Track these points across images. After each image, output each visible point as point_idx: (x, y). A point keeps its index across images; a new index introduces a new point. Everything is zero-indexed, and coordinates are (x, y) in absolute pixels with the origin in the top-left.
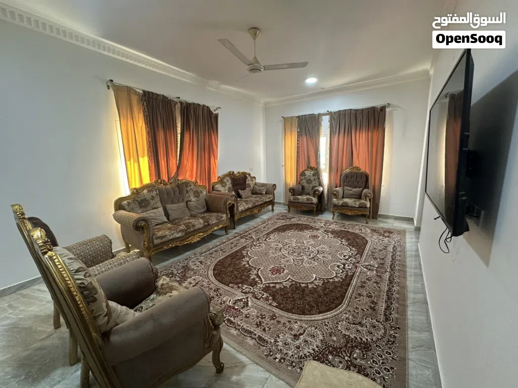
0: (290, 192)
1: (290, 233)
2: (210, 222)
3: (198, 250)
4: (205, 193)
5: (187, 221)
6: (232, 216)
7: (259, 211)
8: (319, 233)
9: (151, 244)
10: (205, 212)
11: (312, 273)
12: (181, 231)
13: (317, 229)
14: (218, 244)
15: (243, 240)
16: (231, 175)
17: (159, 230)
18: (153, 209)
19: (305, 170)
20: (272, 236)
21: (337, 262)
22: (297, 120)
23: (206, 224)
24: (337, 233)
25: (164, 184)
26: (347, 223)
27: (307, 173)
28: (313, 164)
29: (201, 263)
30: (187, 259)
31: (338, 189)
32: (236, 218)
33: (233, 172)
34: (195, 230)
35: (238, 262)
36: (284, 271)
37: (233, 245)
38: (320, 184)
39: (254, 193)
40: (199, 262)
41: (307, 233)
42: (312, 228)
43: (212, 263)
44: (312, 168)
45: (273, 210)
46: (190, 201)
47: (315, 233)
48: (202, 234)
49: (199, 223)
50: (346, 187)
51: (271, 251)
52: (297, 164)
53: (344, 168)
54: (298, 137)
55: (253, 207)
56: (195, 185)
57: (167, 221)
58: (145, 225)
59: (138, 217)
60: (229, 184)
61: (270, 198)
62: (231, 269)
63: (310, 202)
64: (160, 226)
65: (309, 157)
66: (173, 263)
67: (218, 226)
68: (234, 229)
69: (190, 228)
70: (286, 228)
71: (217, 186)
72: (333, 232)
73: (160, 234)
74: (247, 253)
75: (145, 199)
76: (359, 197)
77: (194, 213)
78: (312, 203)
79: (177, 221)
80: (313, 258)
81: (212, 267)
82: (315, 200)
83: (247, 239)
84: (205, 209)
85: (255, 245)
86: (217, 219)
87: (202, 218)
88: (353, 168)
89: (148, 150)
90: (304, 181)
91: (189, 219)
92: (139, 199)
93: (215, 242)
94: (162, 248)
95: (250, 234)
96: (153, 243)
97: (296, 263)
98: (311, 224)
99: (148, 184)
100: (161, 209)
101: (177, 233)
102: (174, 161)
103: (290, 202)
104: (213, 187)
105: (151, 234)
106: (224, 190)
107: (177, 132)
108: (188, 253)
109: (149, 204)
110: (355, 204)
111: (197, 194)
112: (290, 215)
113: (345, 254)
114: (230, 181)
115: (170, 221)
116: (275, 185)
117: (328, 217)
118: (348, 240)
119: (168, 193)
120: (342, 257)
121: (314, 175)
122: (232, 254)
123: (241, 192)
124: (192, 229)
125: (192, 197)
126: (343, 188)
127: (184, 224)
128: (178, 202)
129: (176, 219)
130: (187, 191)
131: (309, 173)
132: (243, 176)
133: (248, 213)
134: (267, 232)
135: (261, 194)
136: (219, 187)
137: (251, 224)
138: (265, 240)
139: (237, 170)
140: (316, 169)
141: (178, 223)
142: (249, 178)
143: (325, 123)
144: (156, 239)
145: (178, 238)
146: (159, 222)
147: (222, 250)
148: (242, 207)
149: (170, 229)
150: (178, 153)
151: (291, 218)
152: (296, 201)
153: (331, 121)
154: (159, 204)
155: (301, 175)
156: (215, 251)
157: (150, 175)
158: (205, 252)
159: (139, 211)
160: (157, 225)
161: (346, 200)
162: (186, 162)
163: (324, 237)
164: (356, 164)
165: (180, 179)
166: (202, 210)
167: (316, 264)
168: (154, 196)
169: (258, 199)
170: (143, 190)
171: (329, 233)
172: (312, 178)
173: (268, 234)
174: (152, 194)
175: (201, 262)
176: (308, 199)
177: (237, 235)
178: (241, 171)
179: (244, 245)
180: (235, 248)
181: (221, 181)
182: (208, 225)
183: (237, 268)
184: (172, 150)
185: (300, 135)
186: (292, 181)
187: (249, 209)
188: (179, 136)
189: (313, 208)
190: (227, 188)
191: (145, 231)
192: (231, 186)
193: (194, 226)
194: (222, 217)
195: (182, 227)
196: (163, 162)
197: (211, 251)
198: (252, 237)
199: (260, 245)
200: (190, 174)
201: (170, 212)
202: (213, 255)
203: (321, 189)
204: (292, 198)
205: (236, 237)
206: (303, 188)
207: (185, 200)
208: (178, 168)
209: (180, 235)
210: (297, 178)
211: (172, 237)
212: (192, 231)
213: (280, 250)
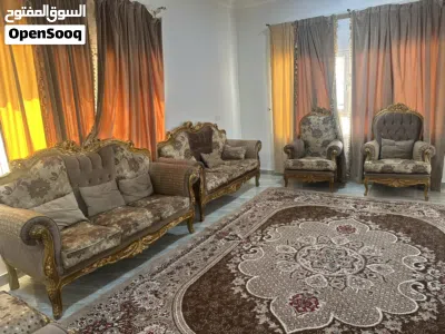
0: (286, 152)
1: (301, 225)
2: (164, 214)
3: (145, 267)
4: (147, 161)
5: (123, 216)
6: (198, 199)
7: (238, 186)
8: (352, 221)
9: (59, 268)
10: (151, 195)
11: (372, 305)
12: (115, 236)
13: (346, 215)
14: (180, 252)
15: (222, 242)
16: (187, 127)
17: (73, 237)
18: (57, 197)
19: (309, 115)
20: (270, 231)
21: (409, 277)
22: (292, 28)
23: (157, 218)
24: (383, 221)
25: (73, 150)
26: (393, 201)
27: (314, 119)
28: (322, 104)
29: (156, 295)
30: (127, 288)
31: (369, 143)
32: (204, 202)
33: (191, 124)
34: (138, 233)
35: (225, 288)
36: (317, 303)
37: (207, 253)
38: (338, 137)
39: (226, 156)
40: (152, 292)
41: (331, 224)
42: (334, 213)
43: (177, 293)
44: (320, 111)
45: (257, 184)
46: (124, 178)
47: (344, 222)
48: (150, 237)
49: (144, 217)
50: (384, 140)
51: (278, 263)
52: (295, 105)
53: (379, 106)
54: (296, 59)
55: (230, 182)
56: (129, 149)
57: (84, 217)
58: (44, 232)
59: (29, 217)
60: (185, 144)
61: (253, 164)
62: (215, 304)
63: (324, 168)
64: (72, 230)
65: (315, 92)
66: (102, 297)
67: (176, 219)
68: (201, 221)
69: (129, 229)
70: (291, 215)
71: (166, 148)
72: (376, 219)
73: (74, 246)
74: (237, 269)
75: (40, 181)
76: (409, 155)
77: (131, 199)
78: (328, 171)
79: (103, 217)
80: (361, 272)
81: (178, 303)
82: (332, 164)
83: (228, 240)
84: (151, 190)
85: (247, 252)
86: (175, 208)
87: (150, 207)
88: (395, 107)
89: (39, 86)
90: (309, 133)
91: (125, 212)
92: (29, 181)
93: (173, 248)
94: (80, 272)
95: (230, 230)
96: (63, 265)
97: (334, 285)
98: (332, 206)
99: (43, 151)
100: (71, 198)
101: (108, 242)
102: (89, 105)
103: (288, 169)
104: (160, 151)
105: (58, 249)
106: (178, 154)
107: (90, 52)
108: (127, 276)
109: (49, 188)
110: (406, 168)
111: (134, 164)
112: (289, 192)
113: (417, 261)
114: (187, 140)
115: (89, 218)
116: (259, 142)
117: (354, 192)
118: (408, 232)
119: (83, 167)
120: (414, 268)
121: (325, 122)
122: (209, 271)
123: (204, 156)
124: (133, 231)
125: (125, 171)
126: (379, 142)
127: (119, 223)
128: (102, 180)
129: (102, 213)
130: (116, 160)
131: (315, 120)
132: (205, 130)
133: (221, 192)
134: (259, 225)
135: (238, 159)
136: (169, 150)
137: (228, 210)
138: (261, 240)
139: (197, 119)
140: (330, 112)
141: (105, 220)
142: (216, 133)
143: (344, 31)
144: (69, 257)
145: (110, 250)
146: (71, 221)
147: (189, 264)
148: (212, 183)
149: (92, 234)
150: (96, 91)
151: (293, 197)
152: (299, 167)
153: (353, 28)
154: (67, 187)
155: (301, 123)
156: (178, 268)
157: (47, 132)
158: (160, 270)
159: (31, 204)
160: (66, 227)
161: (389, 162)
162: (110, 107)
163: (363, 230)
164: (398, 99)
165: (102, 138)
166: (147, 193)
167: (372, 284)
168: (57, 172)
169: (235, 167)
170: (35, 163)
171: (370, 222)
172: (322, 128)
173: (263, 228)
174: (52, 170)
175: (156, 293)
176: (319, 164)
177: (208, 233)
178: (203, 121)
179: (227, 252)
180: (212, 258)
181: (172, 139)
182: (161, 219)
183: (228, 303)
184: (84, 85)
185: (298, 55)
186: (286, 134)
187: (223, 185)
188: (95, 58)
189: (330, 178)
190: (183, 151)
191: (46, 243)
192: (188, 147)
193: (136, 224)
194: (183, 203)
195: (115, 229)
196: (68, 108)
197: (169, 269)
198: (236, 236)
199: (255, 251)
200: (118, 128)
201: (89, 201)
202: (175, 277)
203: (340, 145)
204: (291, 162)
205: (208, 237)
206: (307, 145)
207: (114, 177)
208: (97, 118)
209: (112, 244)
210: (295, 130)
211: (97, 250)
212: (134, 235)
213: (295, 258)
